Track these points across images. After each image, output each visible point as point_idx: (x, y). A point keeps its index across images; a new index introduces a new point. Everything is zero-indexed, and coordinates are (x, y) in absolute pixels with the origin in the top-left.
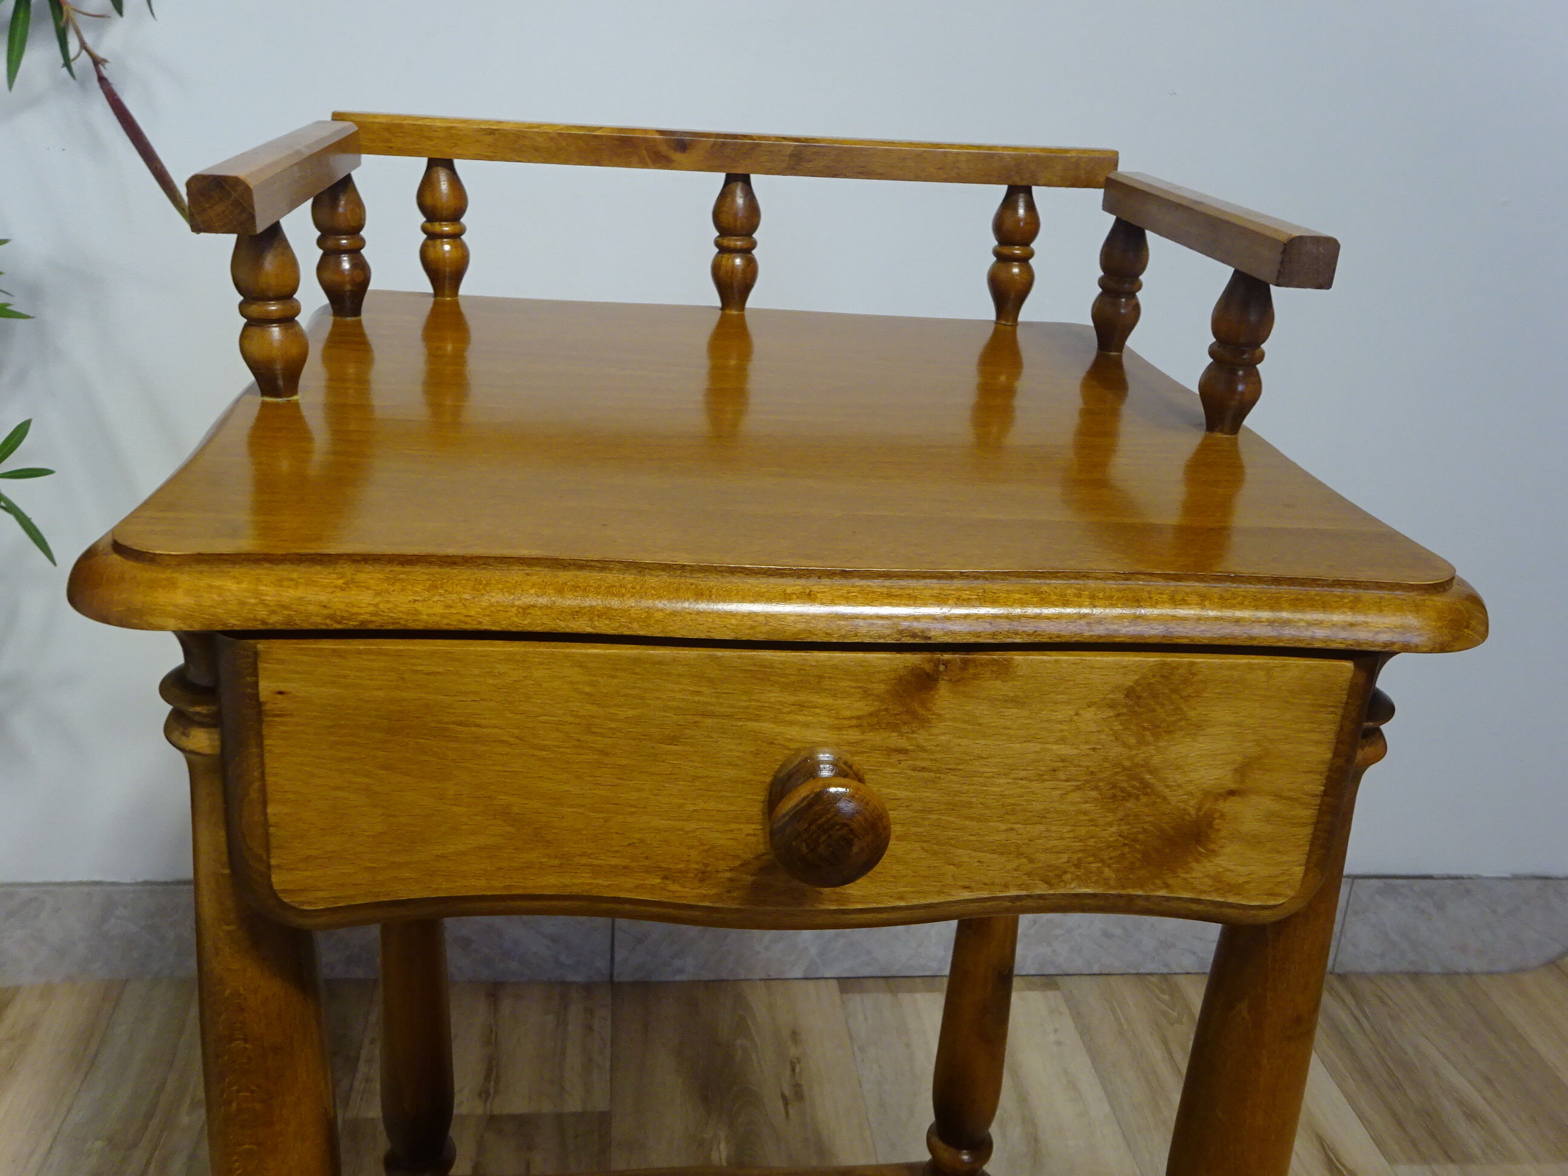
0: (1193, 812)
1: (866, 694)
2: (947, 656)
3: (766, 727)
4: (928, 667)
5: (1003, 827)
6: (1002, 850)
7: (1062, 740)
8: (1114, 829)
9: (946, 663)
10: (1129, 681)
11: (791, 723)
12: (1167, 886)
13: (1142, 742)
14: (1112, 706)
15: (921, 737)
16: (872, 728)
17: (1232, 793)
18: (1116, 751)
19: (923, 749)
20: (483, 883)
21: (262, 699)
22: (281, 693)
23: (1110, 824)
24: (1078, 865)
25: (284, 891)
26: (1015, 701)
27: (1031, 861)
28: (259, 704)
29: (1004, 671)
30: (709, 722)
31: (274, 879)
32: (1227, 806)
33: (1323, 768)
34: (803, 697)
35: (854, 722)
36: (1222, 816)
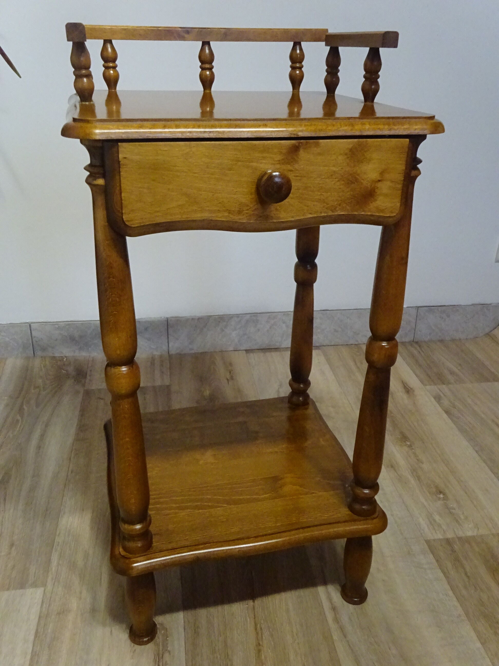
0: (369, 187)
1: (281, 153)
2: (302, 141)
3: (254, 164)
4: (297, 144)
5: (319, 193)
6: (319, 200)
7: (334, 166)
8: (349, 193)
9: (301, 143)
10: (350, 146)
11: (261, 163)
12: (364, 211)
13: (355, 166)
14: (346, 154)
15: (296, 166)
16: (283, 164)
17: (379, 181)
18: (348, 169)
19: (297, 170)
20: (180, 216)
21: (120, 160)
22: (125, 158)
23: (348, 192)
24: (340, 205)
25: (126, 221)
26: (320, 154)
27: (328, 204)
28: (119, 162)
29: (317, 145)
30: (240, 163)
31: (124, 217)
32: (379, 185)
33: (403, 172)
34: (265, 155)
35: (277, 162)
36: (377, 188)
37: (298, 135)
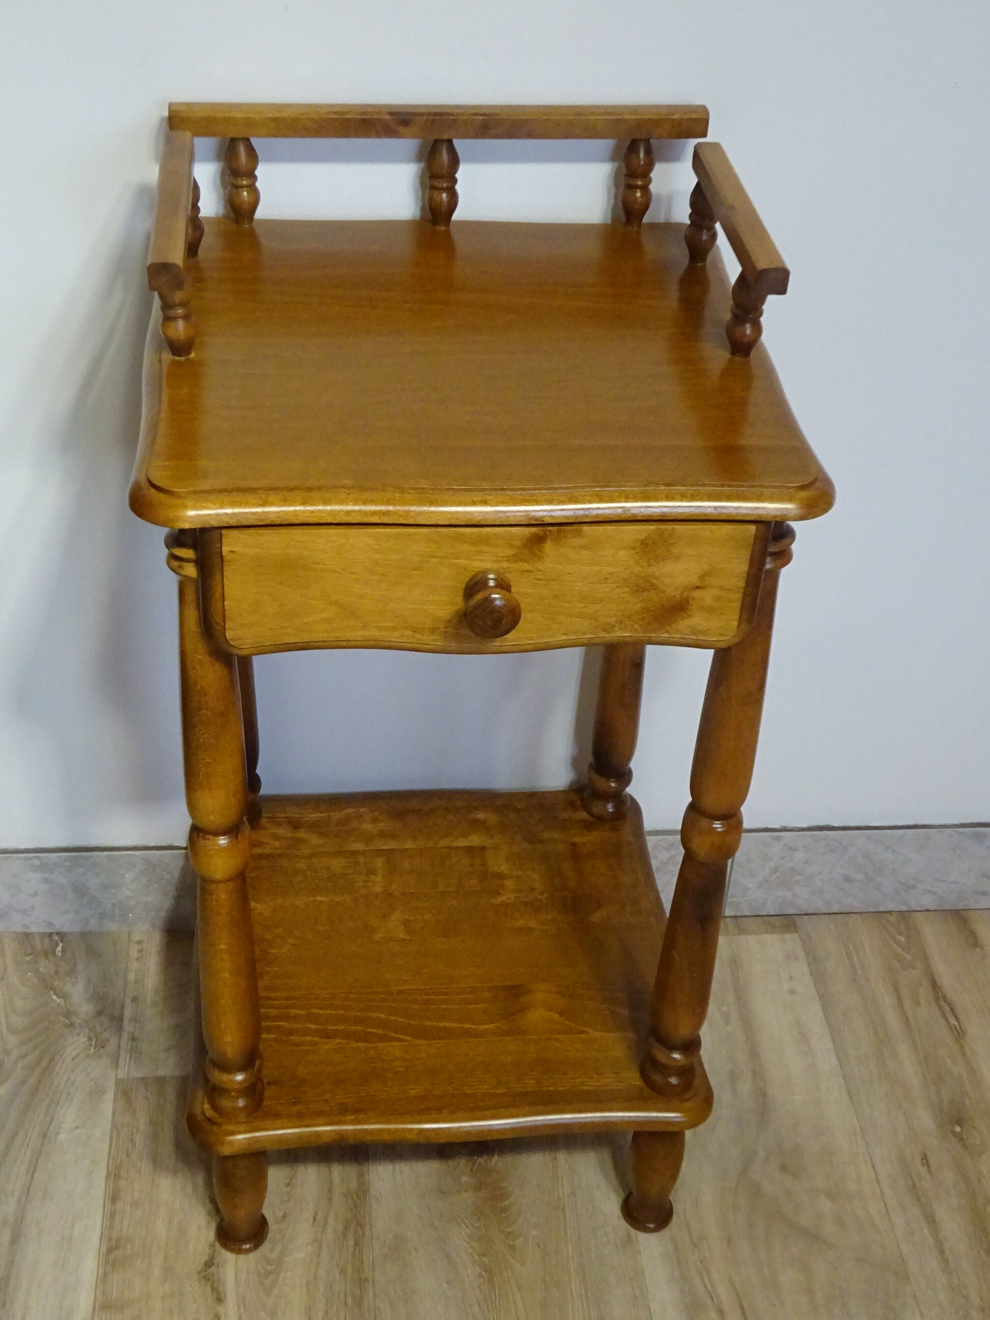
0: (678, 597)
1: (511, 546)
2: (550, 528)
3: (462, 562)
4: (541, 534)
5: (582, 605)
6: (581, 616)
7: (609, 565)
8: (639, 605)
9: (550, 531)
10: (643, 537)
11: (475, 560)
12: (668, 632)
13: (650, 565)
14: (633, 549)
15: (539, 565)
16: (514, 562)
17: (698, 587)
18: (637, 569)
19: (539, 570)
20: (325, 635)
21: (223, 555)
22: (232, 552)
23: (636, 603)
24: (621, 622)
25: (232, 639)
26: (584, 547)
27: (596, 621)
28: (222, 557)
29: (579, 534)
30: (435, 560)
31: (227, 634)
32: (697, 594)
33: (745, 575)
34: (479, 548)
35: (505, 559)
36: (693, 598)
37: (544, 521)
